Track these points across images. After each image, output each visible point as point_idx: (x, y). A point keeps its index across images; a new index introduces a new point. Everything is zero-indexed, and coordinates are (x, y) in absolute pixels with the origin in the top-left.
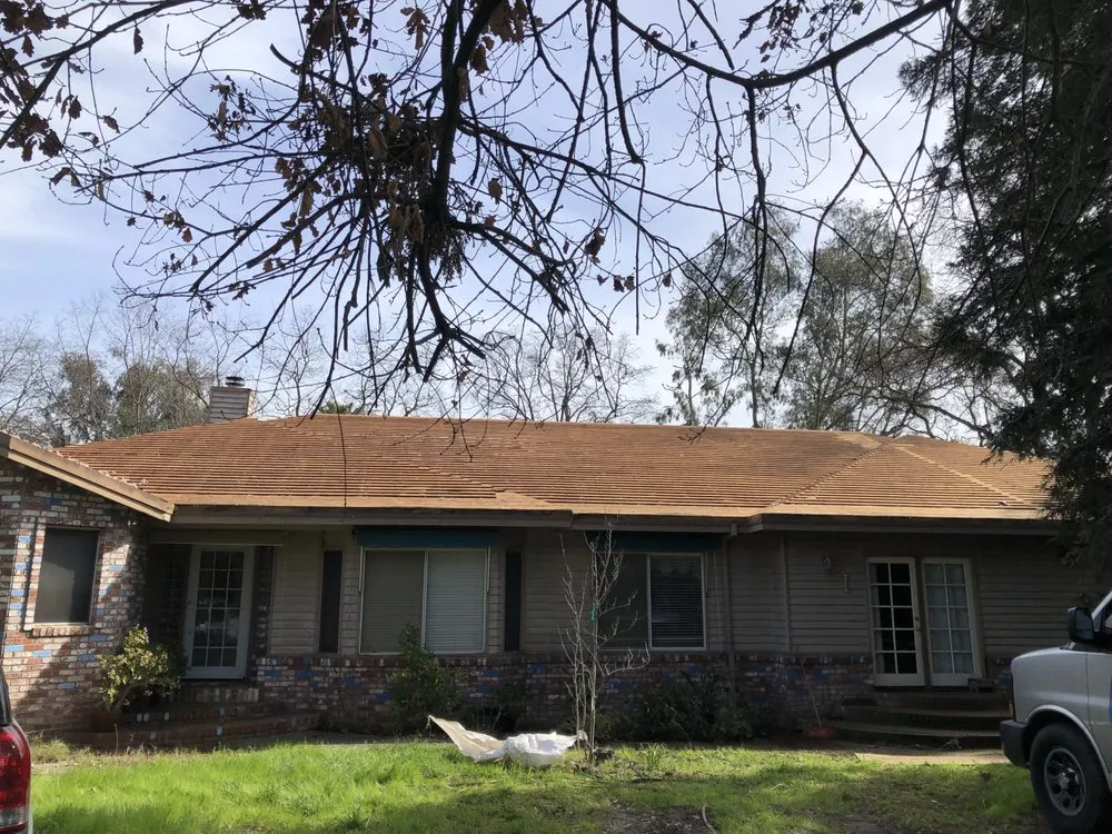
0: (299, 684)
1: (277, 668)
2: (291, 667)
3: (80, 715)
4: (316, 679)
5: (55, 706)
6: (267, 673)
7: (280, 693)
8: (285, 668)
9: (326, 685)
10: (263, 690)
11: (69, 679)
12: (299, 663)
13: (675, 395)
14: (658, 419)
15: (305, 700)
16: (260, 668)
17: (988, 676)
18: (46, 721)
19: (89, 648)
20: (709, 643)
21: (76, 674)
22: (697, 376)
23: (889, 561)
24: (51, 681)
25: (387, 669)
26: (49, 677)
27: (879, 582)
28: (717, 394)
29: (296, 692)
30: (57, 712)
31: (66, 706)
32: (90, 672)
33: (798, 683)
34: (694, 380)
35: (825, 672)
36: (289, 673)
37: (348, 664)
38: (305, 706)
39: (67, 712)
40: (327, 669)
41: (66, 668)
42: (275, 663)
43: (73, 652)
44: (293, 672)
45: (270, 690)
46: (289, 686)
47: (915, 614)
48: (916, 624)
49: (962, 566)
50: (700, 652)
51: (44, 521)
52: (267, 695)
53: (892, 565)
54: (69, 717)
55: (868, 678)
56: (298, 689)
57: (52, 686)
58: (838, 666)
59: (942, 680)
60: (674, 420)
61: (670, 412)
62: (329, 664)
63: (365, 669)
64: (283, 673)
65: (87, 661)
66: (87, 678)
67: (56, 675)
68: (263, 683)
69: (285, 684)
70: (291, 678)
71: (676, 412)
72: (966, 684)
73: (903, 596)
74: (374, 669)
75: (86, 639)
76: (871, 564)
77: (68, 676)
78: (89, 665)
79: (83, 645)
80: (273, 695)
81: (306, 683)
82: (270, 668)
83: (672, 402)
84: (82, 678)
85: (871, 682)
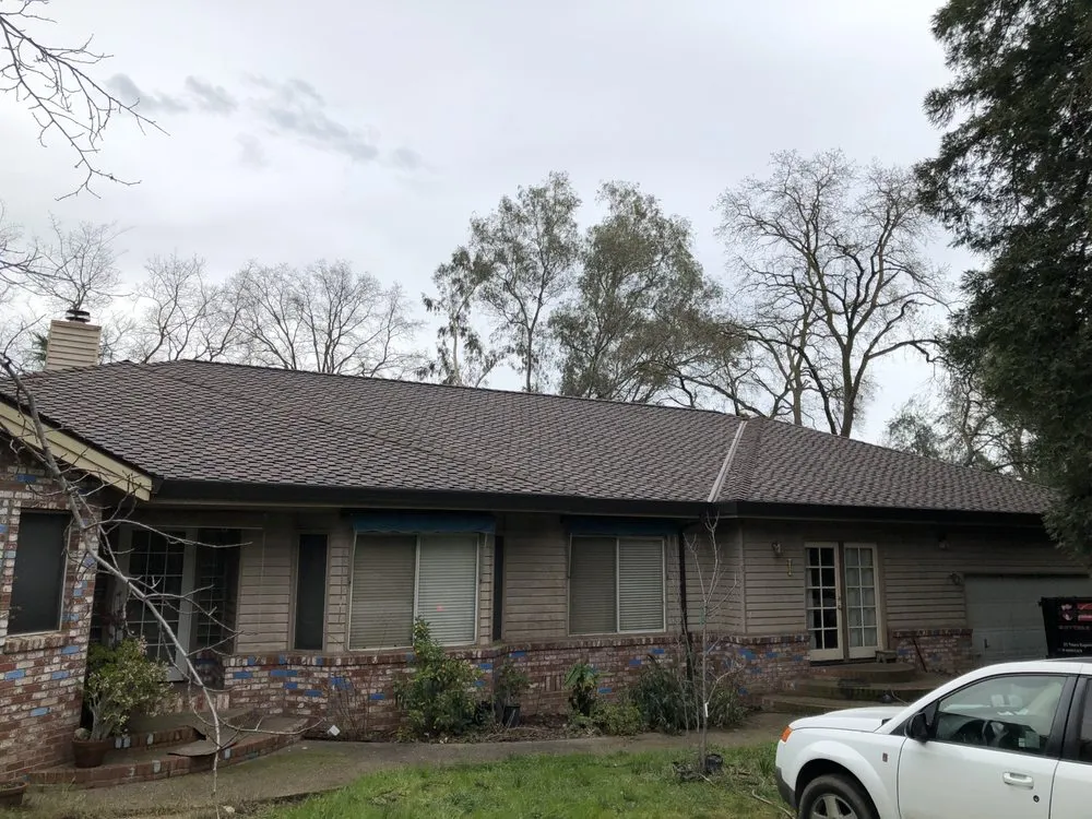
0: (272, 686)
1: (247, 669)
2: (264, 667)
3: (52, 747)
4: (293, 679)
5: (28, 739)
6: (236, 675)
7: (251, 697)
8: (257, 669)
9: (310, 687)
10: (234, 695)
11: (43, 703)
12: (273, 663)
13: (440, 350)
14: (420, 373)
15: (279, 704)
16: (229, 670)
17: (889, 648)
18: (18, 759)
19: (62, 662)
20: (668, 625)
21: (49, 696)
22: (463, 334)
23: (819, 545)
24: (24, 707)
25: (380, 667)
26: (22, 703)
27: (812, 564)
28: (480, 353)
29: (269, 695)
30: (30, 746)
31: (39, 737)
32: (62, 692)
33: (753, 662)
34: (459, 337)
35: (775, 650)
36: (260, 674)
37: (339, 662)
38: (279, 711)
39: (40, 744)
40: (311, 669)
41: (39, 689)
42: (245, 663)
43: (47, 669)
44: (266, 673)
45: (240, 695)
46: (262, 689)
47: (838, 594)
48: (838, 603)
49: (871, 550)
50: (662, 634)
51: (19, 504)
52: (236, 700)
53: (822, 549)
54: (42, 751)
55: (806, 655)
56: (270, 692)
57: (25, 715)
58: (784, 645)
59: (856, 653)
60: (436, 375)
61: (432, 367)
62: (314, 663)
63: (357, 667)
64: (255, 675)
65: (60, 679)
66: (61, 700)
67: (29, 698)
68: (230, 687)
69: (256, 687)
70: (263, 680)
71: (437, 367)
72: (873, 656)
73: (829, 578)
74: (366, 666)
75: (58, 652)
76: (806, 549)
77: (41, 699)
78: (63, 683)
79: (56, 660)
80: (242, 700)
81: (281, 684)
82: (239, 670)
83: (434, 356)
84: (55, 700)
85: (808, 658)
